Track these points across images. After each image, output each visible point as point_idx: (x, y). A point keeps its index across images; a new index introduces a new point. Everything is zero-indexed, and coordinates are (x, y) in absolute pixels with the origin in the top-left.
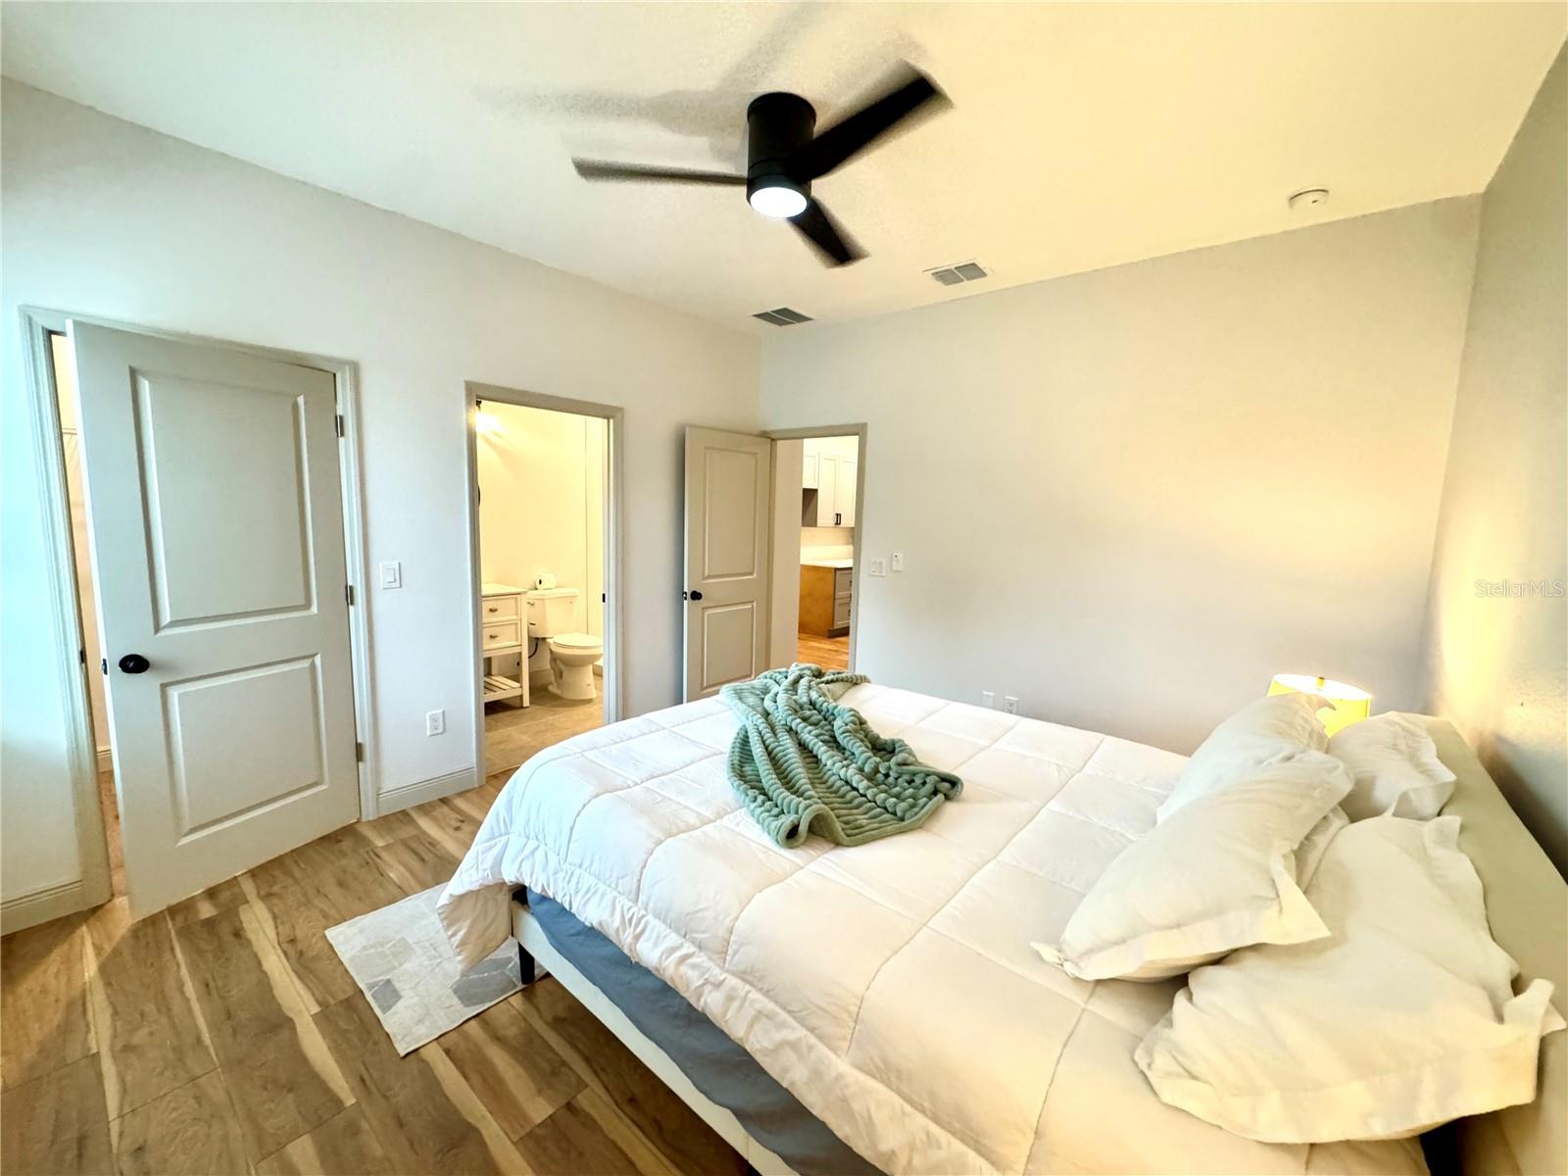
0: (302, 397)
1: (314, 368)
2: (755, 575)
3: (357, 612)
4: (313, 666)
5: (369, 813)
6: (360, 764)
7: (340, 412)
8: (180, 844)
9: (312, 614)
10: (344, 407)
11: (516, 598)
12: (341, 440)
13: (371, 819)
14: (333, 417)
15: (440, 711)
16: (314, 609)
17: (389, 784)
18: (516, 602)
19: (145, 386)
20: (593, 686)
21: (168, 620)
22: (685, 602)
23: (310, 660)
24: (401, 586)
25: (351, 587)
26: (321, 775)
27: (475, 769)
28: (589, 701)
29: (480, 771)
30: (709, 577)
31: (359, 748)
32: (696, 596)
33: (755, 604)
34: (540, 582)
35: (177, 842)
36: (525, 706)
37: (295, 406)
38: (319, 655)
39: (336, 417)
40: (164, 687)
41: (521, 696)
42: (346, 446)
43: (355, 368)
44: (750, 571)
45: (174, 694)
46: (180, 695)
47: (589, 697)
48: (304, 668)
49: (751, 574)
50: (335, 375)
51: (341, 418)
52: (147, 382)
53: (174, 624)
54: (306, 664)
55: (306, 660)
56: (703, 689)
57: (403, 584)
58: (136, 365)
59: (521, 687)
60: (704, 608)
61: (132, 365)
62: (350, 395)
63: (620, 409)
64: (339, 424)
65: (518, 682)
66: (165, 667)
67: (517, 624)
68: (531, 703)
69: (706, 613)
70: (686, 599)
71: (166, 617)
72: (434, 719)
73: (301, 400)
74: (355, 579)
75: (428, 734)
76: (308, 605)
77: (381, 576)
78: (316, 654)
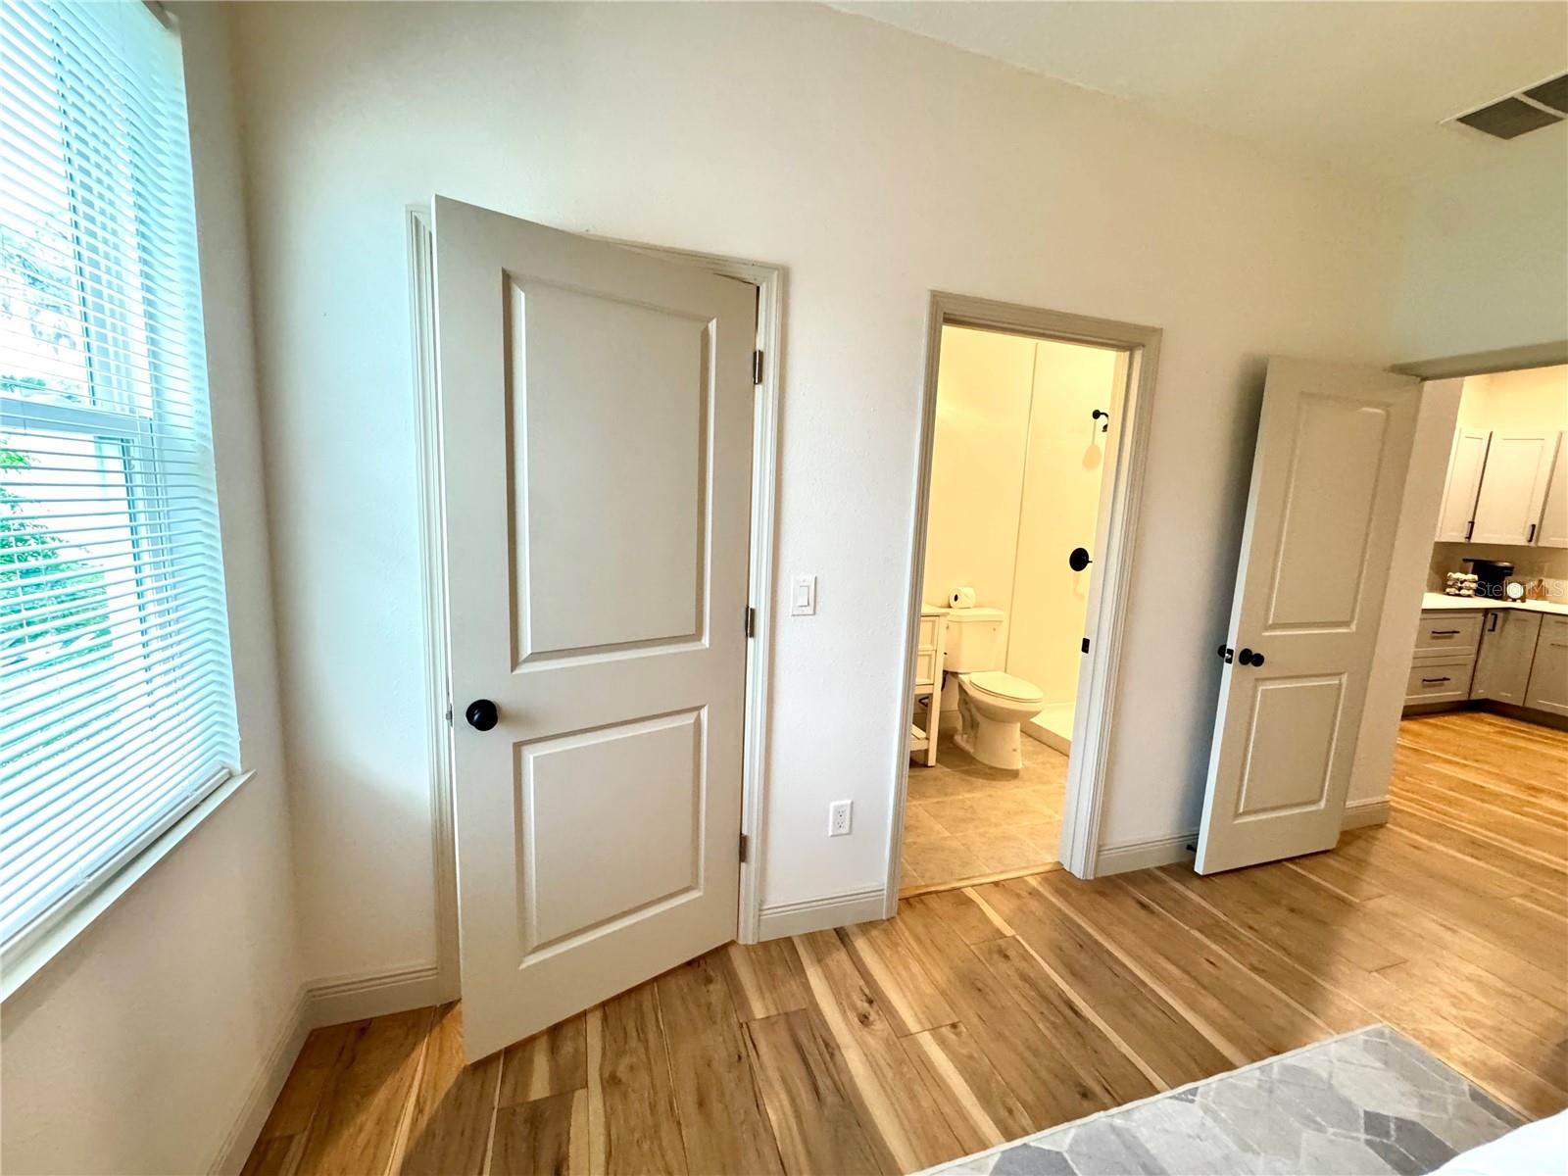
0: (714, 321)
1: (733, 278)
2: (1353, 627)
3: (757, 647)
4: (698, 723)
5: (748, 937)
6: (743, 865)
7: (760, 346)
8: (523, 966)
9: (703, 647)
10: (765, 340)
11: (934, 622)
12: (759, 388)
13: (750, 943)
14: (751, 355)
15: (849, 802)
16: (706, 641)
17: (775, 899)
18: (933, 626)
19: (520, 298)
20: (1019, 750)
21: (529, 652)
22: (1228, 668)
23: (695, 714)
24: (815, 613)
25: (753, 611)
26: (696, 876)
27: (885, 892)
28: (1014, 775)
29: (890, 897)
30: (1274, 626)
31: (743, 841)
32: (1250, 658)
33: (1345, 678)
34: (956, 598)
35: (521, 962)
36: (929, 765)
37: (705, 335)
38: (706, 708)
39: (755, 353)
40: (518, 747)
41: (926, 751)
42: (764, 397)
43: (784, 274)
44: (1347, 619)
45: (530, 755)
46: (535, 758)
47: (1015, 768)
48: (688, 725)
49: (1347, 624)
50: (758, 288)
51: (761, 354)
52: (523, 294)
53: (536, 656)
54: (688, 720)
55: (688, 715)
56: (1237, 815)
57: (817, 612)
58: (511, 268)
59: (927, 739)
60: (1257, 680)
61: (506, 267)
62: (774, 322)
63: (1157, 332)
64: (758, 359)
65: (924, 731)
66: (520, 719)
67: (930, 656)
68: (937, 760)
69: (1260, 689)
70: (1229, 661)
71: (526, 649)
72: (839, 813)
73: (713, 326)
74: (759, 600)
75: (830, 834)
76: (698, 635)
77: (792, 595)
78: (703, 706)
